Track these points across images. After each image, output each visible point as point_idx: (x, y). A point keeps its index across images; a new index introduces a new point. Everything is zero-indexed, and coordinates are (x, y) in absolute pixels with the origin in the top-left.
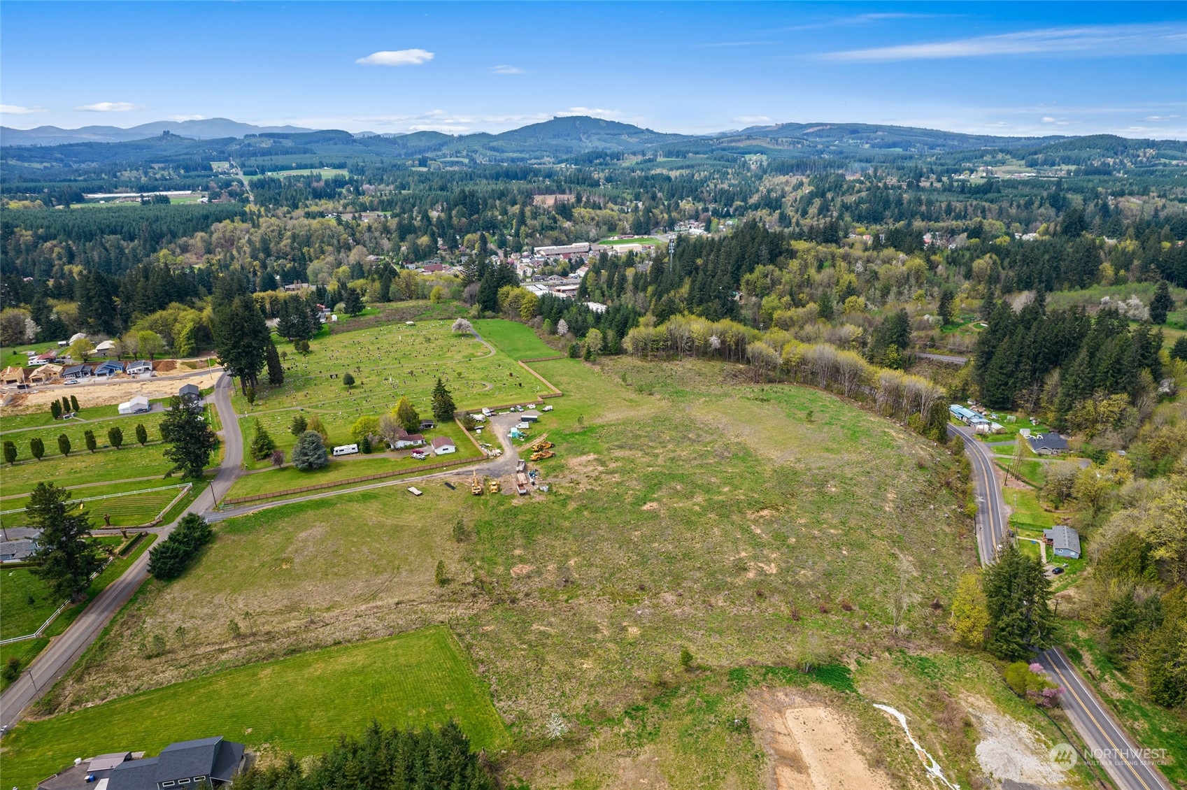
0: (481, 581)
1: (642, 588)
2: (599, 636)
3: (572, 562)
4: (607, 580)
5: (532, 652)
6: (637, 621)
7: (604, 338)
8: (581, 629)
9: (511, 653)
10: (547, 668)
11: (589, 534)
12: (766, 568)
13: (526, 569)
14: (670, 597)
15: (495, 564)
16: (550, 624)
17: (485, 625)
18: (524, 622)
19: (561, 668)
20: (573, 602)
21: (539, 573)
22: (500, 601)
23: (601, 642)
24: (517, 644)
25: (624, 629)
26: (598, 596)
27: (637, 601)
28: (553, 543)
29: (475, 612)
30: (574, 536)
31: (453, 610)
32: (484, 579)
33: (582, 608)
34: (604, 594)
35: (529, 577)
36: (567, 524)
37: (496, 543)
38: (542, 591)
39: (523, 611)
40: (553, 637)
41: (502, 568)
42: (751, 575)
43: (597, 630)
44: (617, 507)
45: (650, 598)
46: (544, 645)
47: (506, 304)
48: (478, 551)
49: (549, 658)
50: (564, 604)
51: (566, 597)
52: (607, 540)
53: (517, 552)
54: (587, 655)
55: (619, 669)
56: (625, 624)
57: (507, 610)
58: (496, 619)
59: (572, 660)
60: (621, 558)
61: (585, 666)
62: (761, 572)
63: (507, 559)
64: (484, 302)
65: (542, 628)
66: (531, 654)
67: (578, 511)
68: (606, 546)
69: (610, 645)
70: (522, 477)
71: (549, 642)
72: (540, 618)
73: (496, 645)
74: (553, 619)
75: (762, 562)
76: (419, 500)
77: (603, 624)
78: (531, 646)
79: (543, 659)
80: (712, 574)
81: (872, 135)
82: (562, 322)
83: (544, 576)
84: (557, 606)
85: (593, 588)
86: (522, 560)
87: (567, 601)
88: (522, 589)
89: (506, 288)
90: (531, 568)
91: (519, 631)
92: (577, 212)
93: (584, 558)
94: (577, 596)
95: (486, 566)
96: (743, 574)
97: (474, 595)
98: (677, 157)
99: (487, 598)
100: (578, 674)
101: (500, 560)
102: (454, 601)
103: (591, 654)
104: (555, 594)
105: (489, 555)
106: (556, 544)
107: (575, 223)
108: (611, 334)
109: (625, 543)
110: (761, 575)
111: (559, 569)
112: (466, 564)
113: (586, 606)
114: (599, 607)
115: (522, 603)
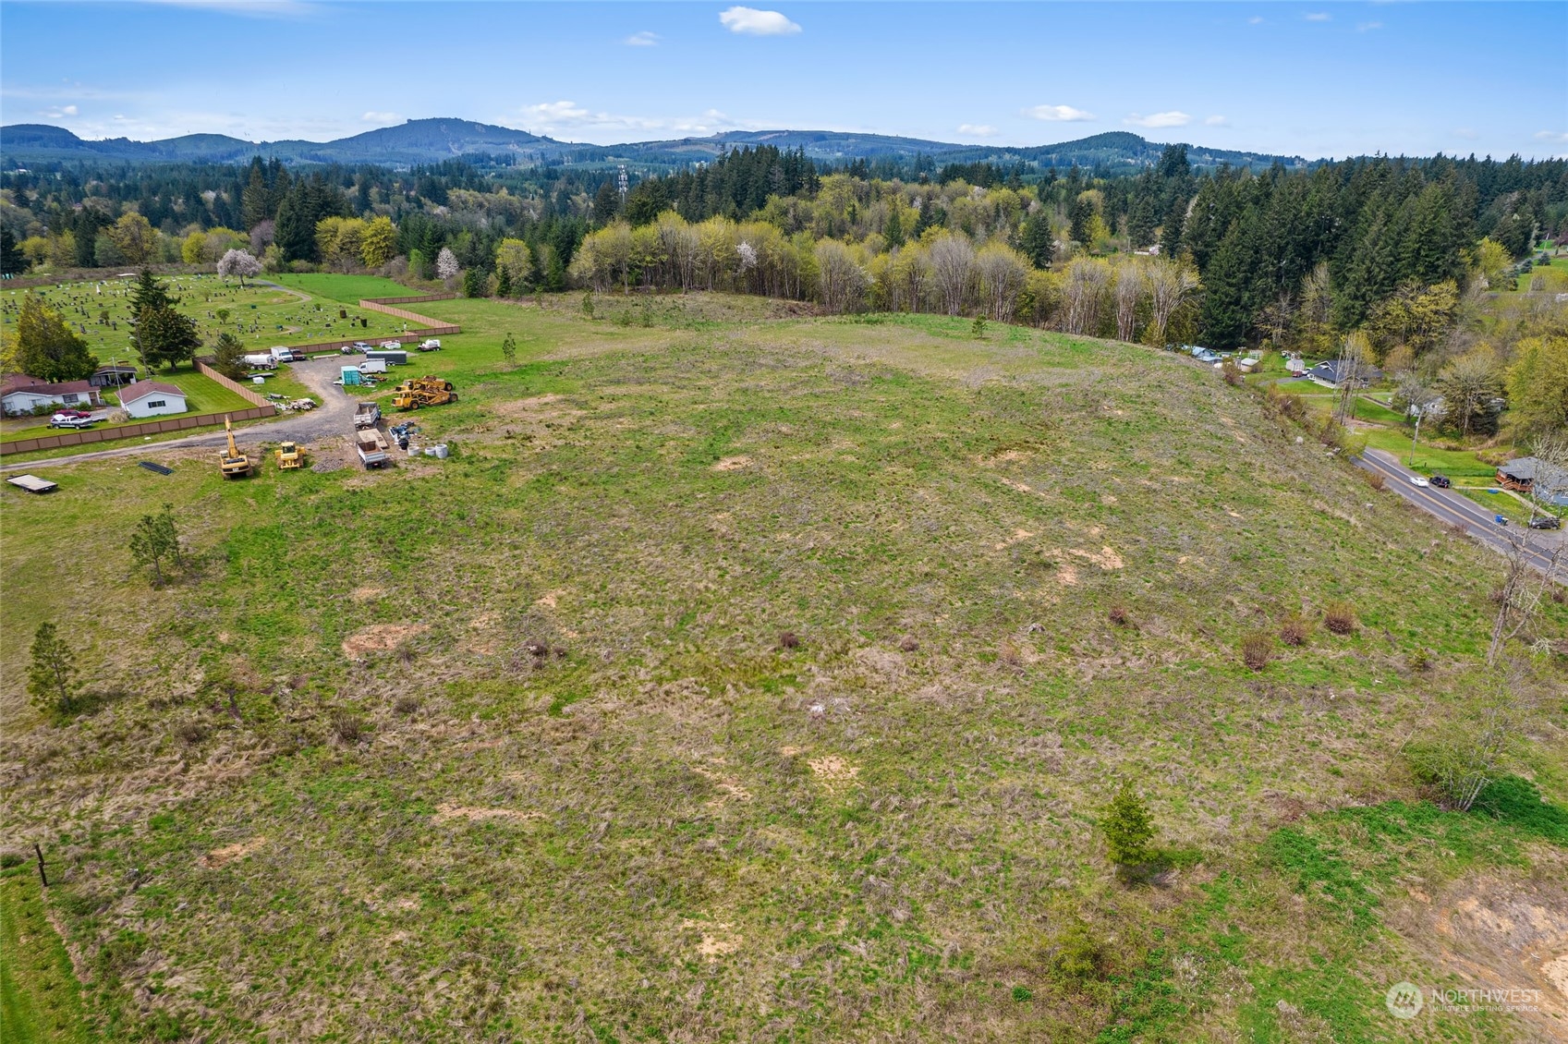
0: (231, 689)
1: (791, 643)
2: (716, 808)
3: (550, 601)
4: (671, 634)
5: (446, 925)
6: (825, 735)
7: (534, 259)
8: (634, 795)
9: (344, 948)
10: (530, 991)
11: (586, 529)
12: (1094, 558)
13: (397, 634)
14: (885, 657)
15: (286, 631)
16: (509, 795)
17: (223, 841)
18: (399, 800)
19: (601, 980)
20: (582, 709)
21: (444, 641)
22: (300, 741)
23: (737, 829)
24: (373, 899)
25: (794, 768)
26: (660, 681)
27: (791, 679)
28: (480, 560)
29: (188, 793)
30: (544, 539)
31: (90, 802)
32: (243, 681)
33: (614, 724)
34: (676, 675)
35: (410, 656)
36: (515, 513)
37: (286, 576)
38: (459, 692)
39: (394, 763)
40: (529, 843)
41: (310, 644)
42: (1069, 577)
43: (700, 789)
44: (647, 470)
45: (826, 666)
46: (498, 885)
47: (334, 247)
48: (222, 605)
49: (528, 939)
50: (550, 721)
51: (548, 698)
52: (642, 537)
53: (363, 593)
54: (699, 896)
55: (861, 931)
56: (789, 751)
57: (325, 768)
58: (277, 808)
59: (640, 929)
60: (697, 575)
61: (708, 947)
62: (1089, 569)
63: (330, 614)
64: (288, 245)
65: (479, 814)
66: (442, 934)
67: (540, 485)
68: (646, 553)
69: (777, 835)
70: (371, 435)
71: (517, 864)
72: (466, 779)
73: (266, 924)
74: (516, 776)
75: (1078, 546)
76: (41, 502)
77: (714, 762)
78: (437, 896)
79: (504, 951)
80: (969, 586)
81: (843, 142)
82: (445, 253)
83: (461, 648)
84: (524, 729)
85: (638, 660)
86: (378, 612)
87: (555, 710)
88: (385, 692)
89: (330, 222)
90: (415, 630)
91: (381, 840)
92: (453, 194)
93: (586, 587)
94: (588, 691)
95: (253, 641)
96: (1047, 576)
97: (195, 736)
98: (593, 160)
99: (247, 737)
100: (692, 997)
101: (303, 621)
102: (106, 766)
103: (713, 884)
104: (510, 693)
105: (265, 610)
106: (491, 560)
107: (452, 208)
108: (546, 252)
109: (696, 541)
110: (1091, 575)
111: (510, 622)
112: (176, 645)
113: (628, 716)
114: (673, 713)
115: (387, 739)
